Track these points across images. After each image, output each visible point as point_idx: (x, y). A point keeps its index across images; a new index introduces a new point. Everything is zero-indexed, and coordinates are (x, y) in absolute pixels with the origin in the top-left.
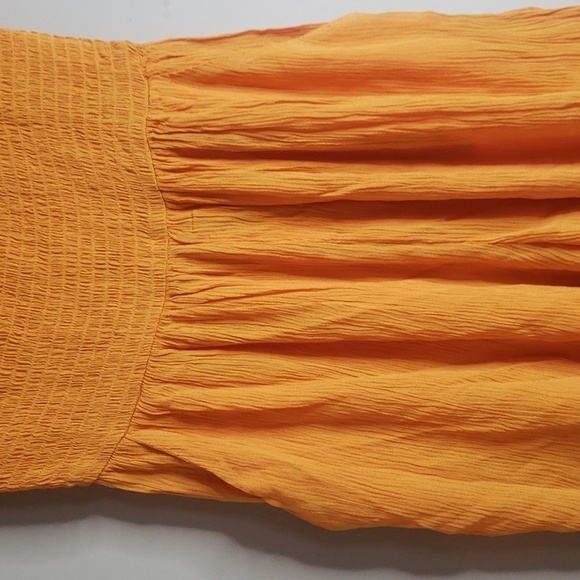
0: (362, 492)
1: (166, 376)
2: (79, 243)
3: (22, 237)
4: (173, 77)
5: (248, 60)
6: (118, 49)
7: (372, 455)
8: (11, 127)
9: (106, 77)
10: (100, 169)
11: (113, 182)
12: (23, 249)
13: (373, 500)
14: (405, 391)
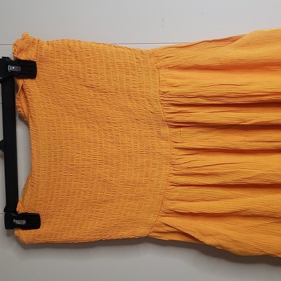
0: (255, 245)
1: (172, 198)
2: (132, 143)
3: (109, 140)
4: (169, 68)
5: (205, 60)
6: (144, 55)
7: (259, 229)
8: (100, 93)
9: (140, 70)
10: (139, 112)
11: (145, 117)
12: (110, 145)
13: (260, 248)
14: (275, 207)
